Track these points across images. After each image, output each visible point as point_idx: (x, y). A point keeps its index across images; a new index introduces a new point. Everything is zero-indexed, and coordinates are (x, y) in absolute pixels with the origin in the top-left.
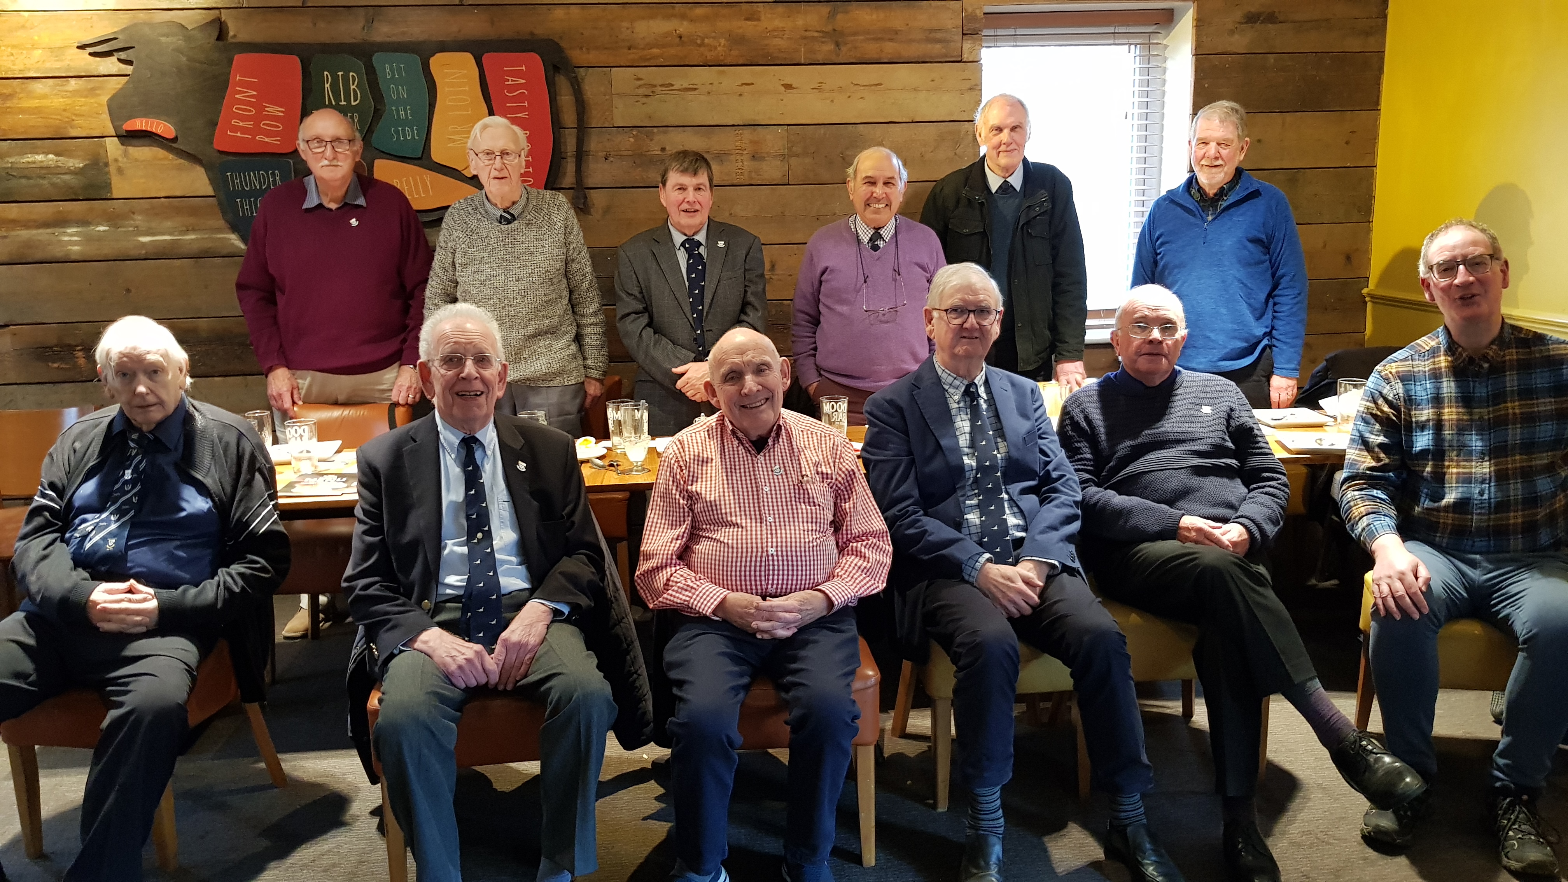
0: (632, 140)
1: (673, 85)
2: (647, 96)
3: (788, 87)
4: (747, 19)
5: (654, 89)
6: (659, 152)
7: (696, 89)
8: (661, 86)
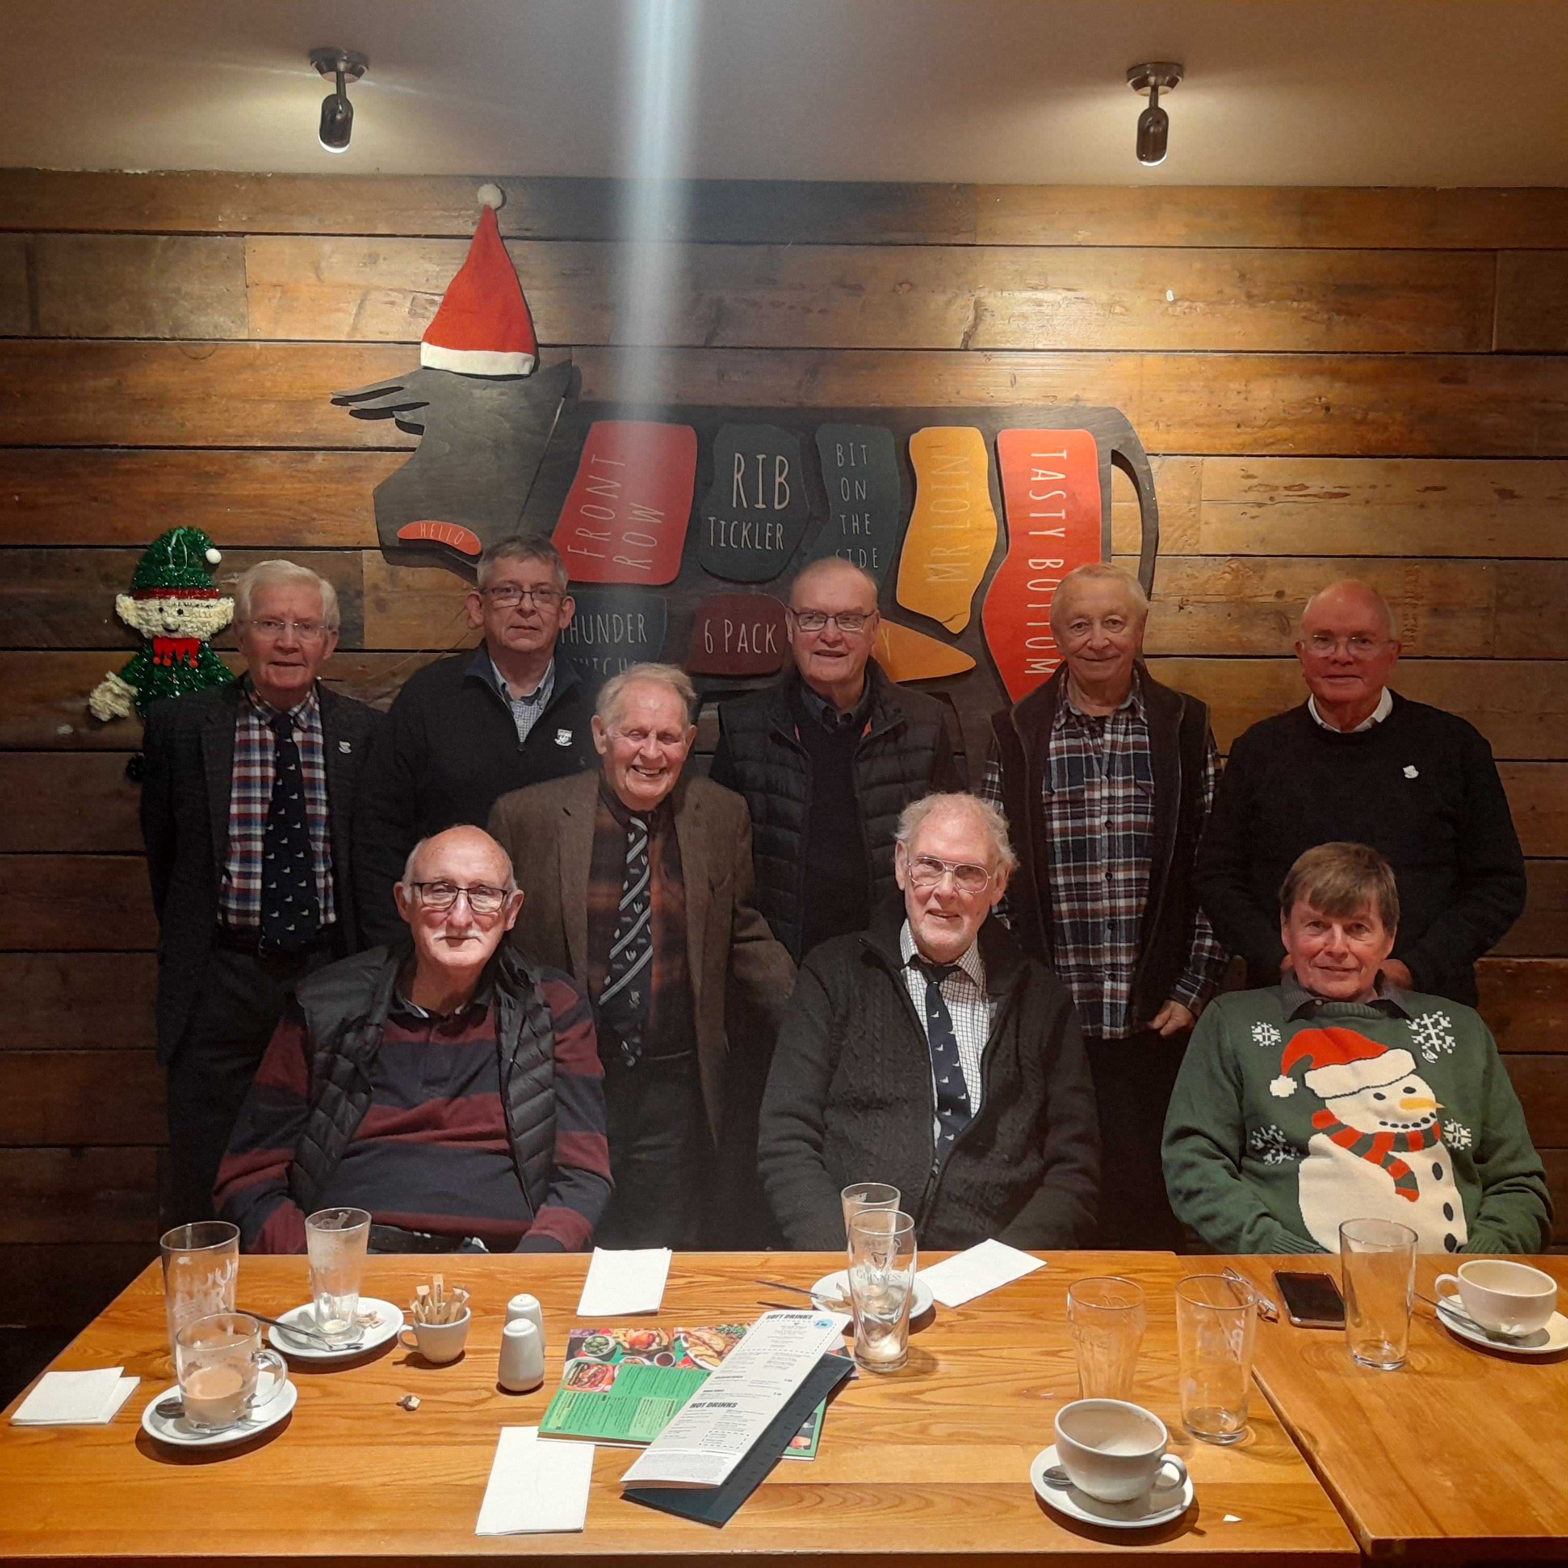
0: (1227, 576)
1: (1307, 488)
2: (1260, 505)
3: (1506, 494)
4: (1445, 380)
5: (1273, 494)
6: (1271, 599)
7: (1347, 495)
8: (1286, 488)
